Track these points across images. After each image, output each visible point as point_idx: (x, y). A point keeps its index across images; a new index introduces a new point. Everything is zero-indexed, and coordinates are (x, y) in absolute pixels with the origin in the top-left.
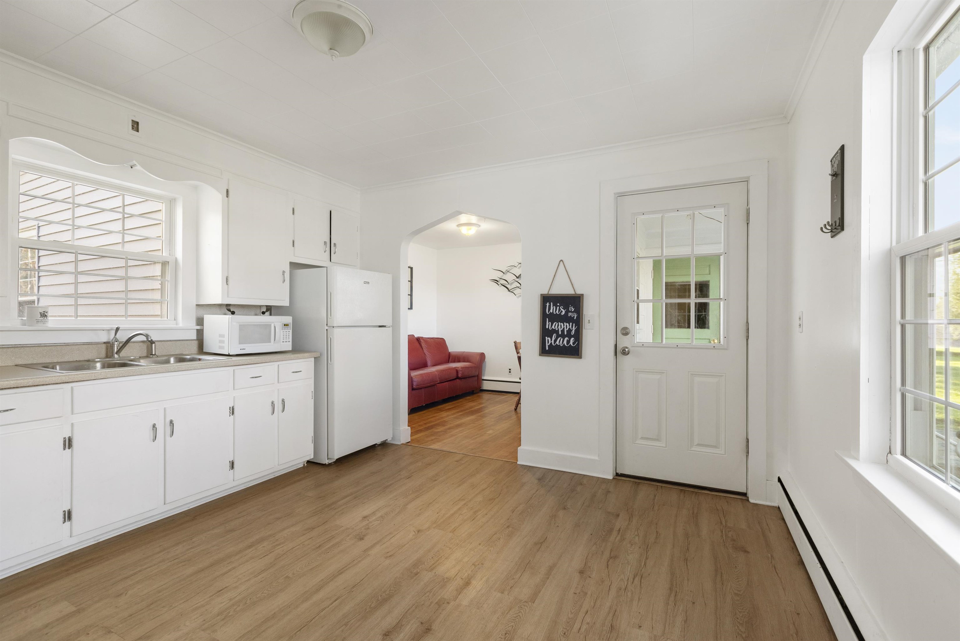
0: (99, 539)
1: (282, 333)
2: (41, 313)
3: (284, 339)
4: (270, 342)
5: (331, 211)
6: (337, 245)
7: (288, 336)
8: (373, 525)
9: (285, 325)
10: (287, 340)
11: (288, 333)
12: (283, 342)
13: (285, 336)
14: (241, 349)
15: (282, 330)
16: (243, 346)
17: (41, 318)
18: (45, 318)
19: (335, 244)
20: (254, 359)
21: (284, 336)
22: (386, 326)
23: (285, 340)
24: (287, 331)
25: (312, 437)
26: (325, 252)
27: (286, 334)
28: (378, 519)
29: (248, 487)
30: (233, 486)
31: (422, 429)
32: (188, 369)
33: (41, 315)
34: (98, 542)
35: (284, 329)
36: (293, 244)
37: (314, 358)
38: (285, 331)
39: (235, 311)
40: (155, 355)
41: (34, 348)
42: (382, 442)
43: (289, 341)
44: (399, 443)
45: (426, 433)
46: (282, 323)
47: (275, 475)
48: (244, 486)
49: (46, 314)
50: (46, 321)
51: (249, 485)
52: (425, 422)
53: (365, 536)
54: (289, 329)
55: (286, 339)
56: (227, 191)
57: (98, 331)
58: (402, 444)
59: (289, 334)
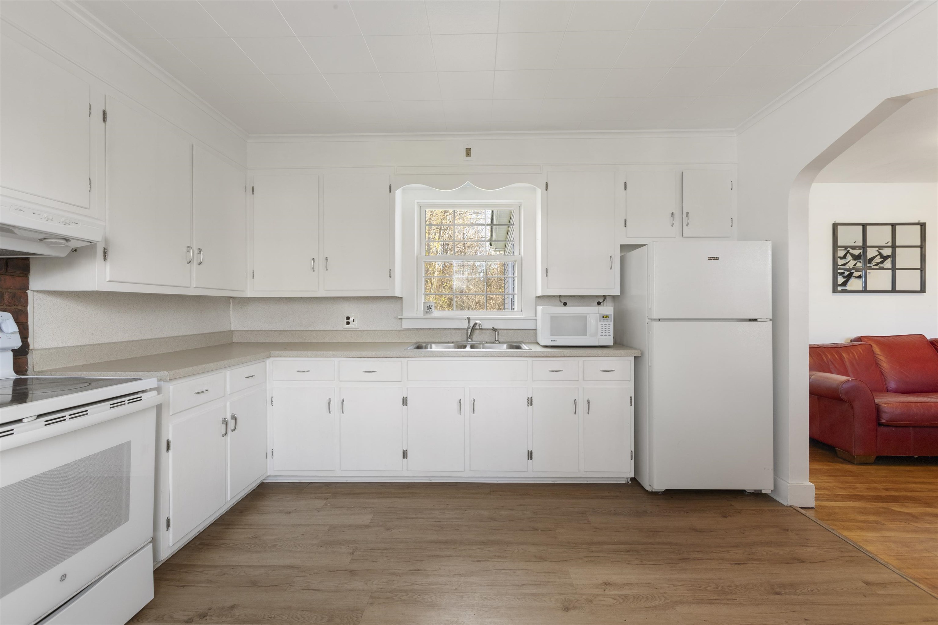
0: (432, 480)
1: (600, 326)
2: (428, 307)
3: (602, 332)
4: (586, 335)
5: (682, 172)
6: (690, 215)
7: (608, 329)
8: (602, 601)
9: (603, 317)
10: (607, 334)
11: (607, 325)
12: (602, 335)
13: (604, 329)
14: (551, 341)
15: (600, 322)
16: (554, 338)
17: (428, 310)
18: (430, 310)
19: (687, 213)
20: (556, 352)
21: (602, 330)
22: (758, 320)
23: (604, 334)
24: (607, 323)
25: (632, 451)
26: (672, 226)
27: (606, 327)
28: (617, 598)
29: (556, 482)
30: (532, 476)
31: (868, 496)
32: (486, 356)
33: (428, 308)
34: (430, 482)
35: (602, 321)
36: (625, 224)
37: (634, 356)
38: (604, 323)
39: (567, 302)
40: (498, 341)
41: (426, 331)
42: (755, 490)
43: (609, 335)
44: (785, 504)
45: (867, 506)
46: (600, 315)
47: (587, 481)
48: (552, 481)
49: (431, 307)
50: (431, 313)
51: (556, 481)
52: (890, 485)
53: (575, 608)
54: (609, 321)
55: (606, 332)
56: (547, 184)
57: (462, 320)
58: (790, 506)
59: (609, 327)
